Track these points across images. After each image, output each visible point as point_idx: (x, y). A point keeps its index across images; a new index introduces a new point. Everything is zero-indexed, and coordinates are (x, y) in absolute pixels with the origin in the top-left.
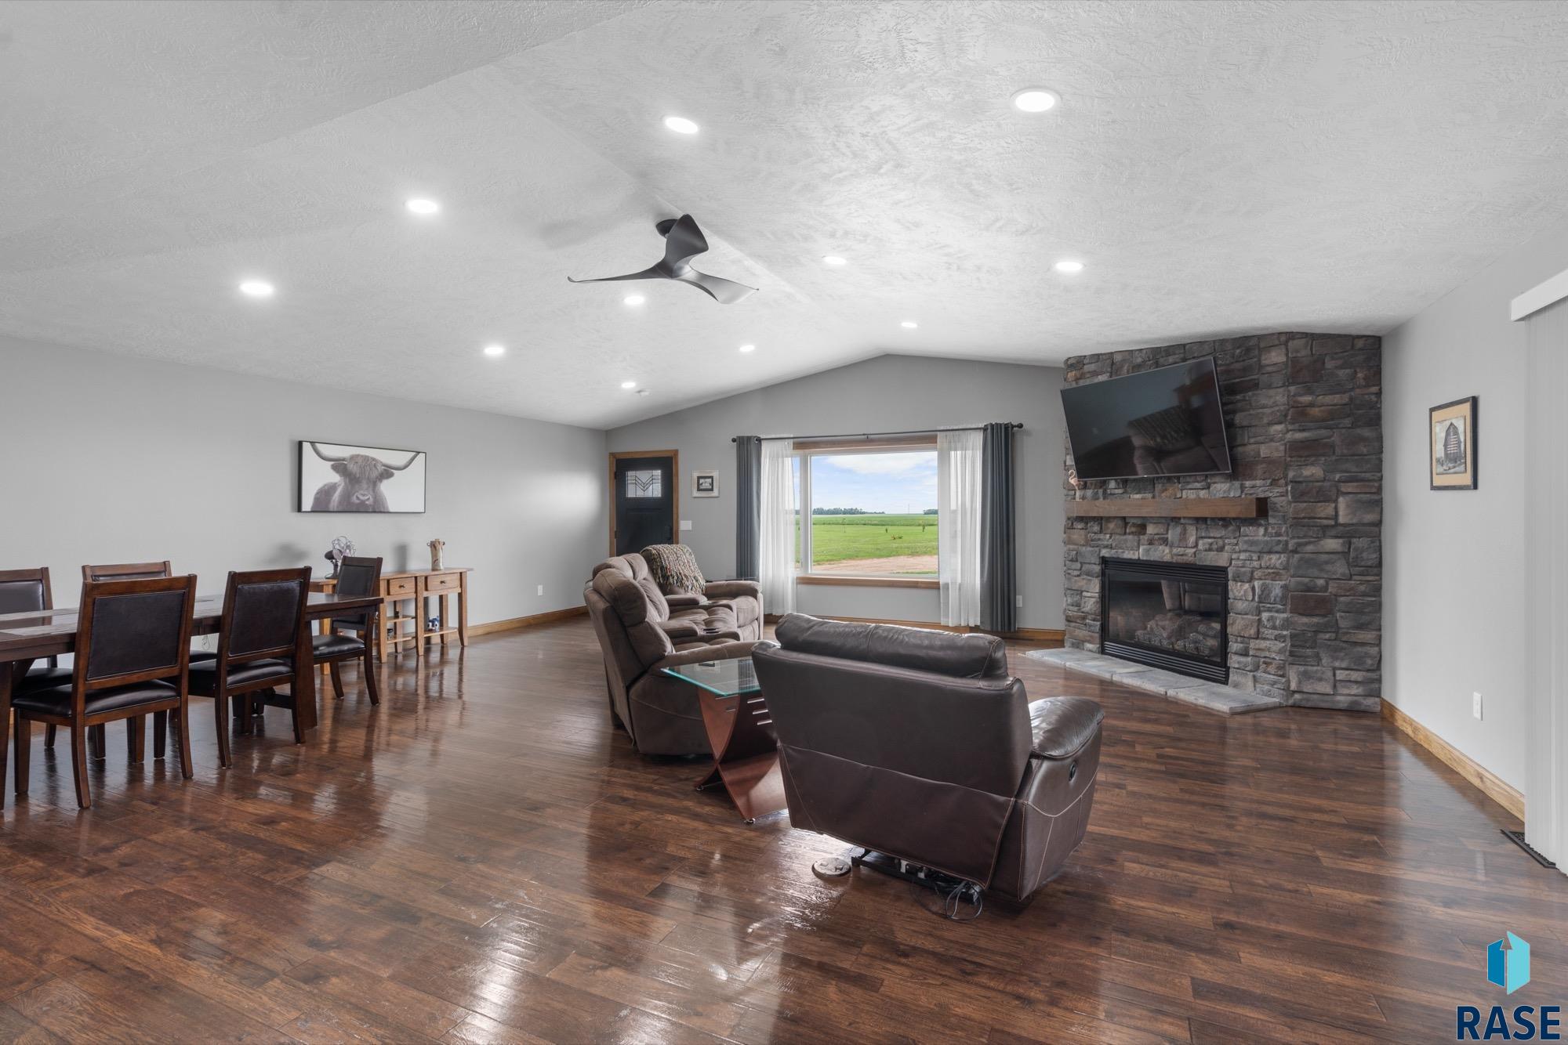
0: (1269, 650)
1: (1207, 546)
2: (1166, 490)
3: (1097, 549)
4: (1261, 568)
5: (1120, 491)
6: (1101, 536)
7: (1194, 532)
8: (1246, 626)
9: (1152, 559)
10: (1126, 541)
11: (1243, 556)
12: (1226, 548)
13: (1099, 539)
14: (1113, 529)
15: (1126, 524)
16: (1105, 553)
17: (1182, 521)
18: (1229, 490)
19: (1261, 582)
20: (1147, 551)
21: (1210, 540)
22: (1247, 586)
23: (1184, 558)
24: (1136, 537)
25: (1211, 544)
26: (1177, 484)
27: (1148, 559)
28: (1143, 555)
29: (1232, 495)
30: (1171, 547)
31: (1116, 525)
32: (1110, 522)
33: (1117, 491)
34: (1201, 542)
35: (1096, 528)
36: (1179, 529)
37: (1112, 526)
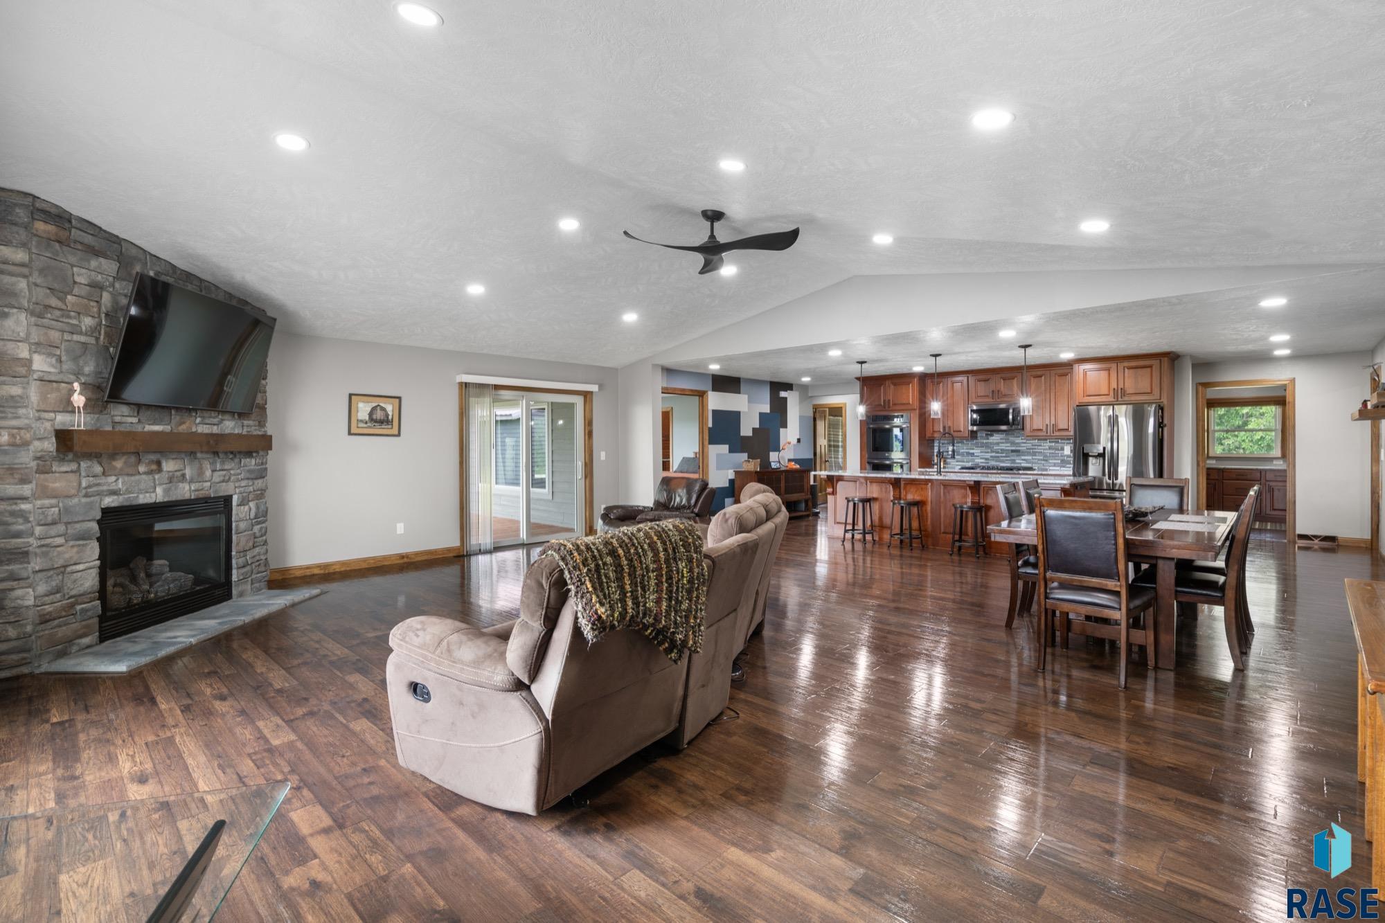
0: (259, 554)
1: (222, 478)
2: (184, 423)
3: (97, 498)
4: (254, 491)
5: (135, 420)
6: (102, 480)
7: (209, 466)
8: (247, 541)
9: (174, 499)
10: (139, 482)
11: (244, 483)
12: (232, 478)
13: (98, 485)
14: (121, 469)
15: (139, 461)
16: (109, 501)
17: (199, 455)
18: (233, 428)
19: (255, 502)
20: (166, 491)
21: (224, 473)
22: (247, 507)
23: (201, 492)
24: (151, 477)
25: (224, 476)
26: (193, 418)
27: (170, 499)
28: (164, 497)
29: (236, 432)
30: (189, 483)
31: (125, 463)
32: (114, 459)
33: (130, 420)
34: (216, 474)
35: (98, 469)
36: (196, 463)
37: (119, 464)
